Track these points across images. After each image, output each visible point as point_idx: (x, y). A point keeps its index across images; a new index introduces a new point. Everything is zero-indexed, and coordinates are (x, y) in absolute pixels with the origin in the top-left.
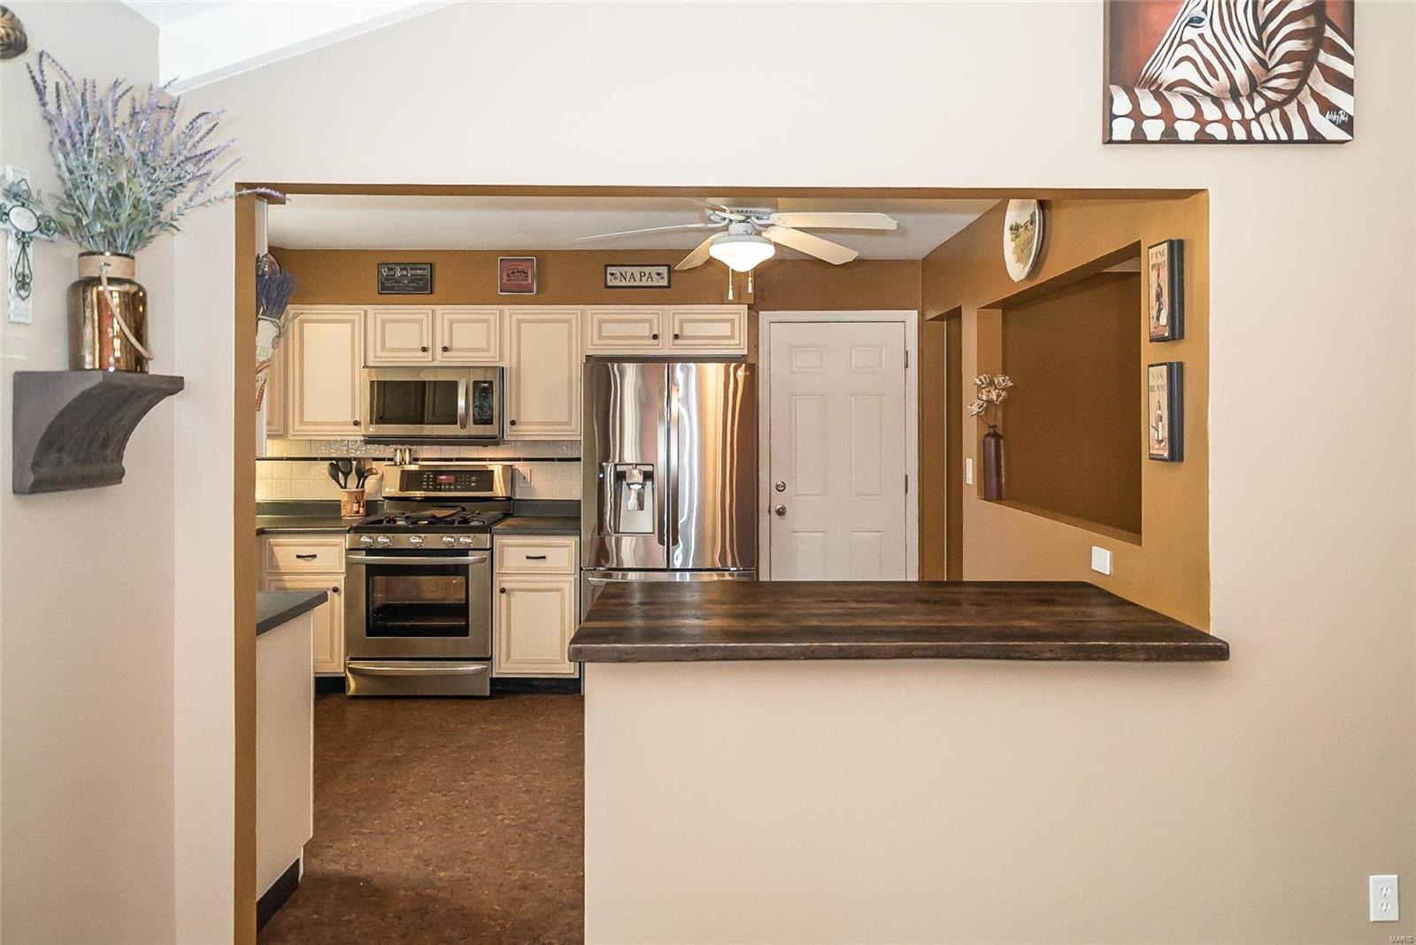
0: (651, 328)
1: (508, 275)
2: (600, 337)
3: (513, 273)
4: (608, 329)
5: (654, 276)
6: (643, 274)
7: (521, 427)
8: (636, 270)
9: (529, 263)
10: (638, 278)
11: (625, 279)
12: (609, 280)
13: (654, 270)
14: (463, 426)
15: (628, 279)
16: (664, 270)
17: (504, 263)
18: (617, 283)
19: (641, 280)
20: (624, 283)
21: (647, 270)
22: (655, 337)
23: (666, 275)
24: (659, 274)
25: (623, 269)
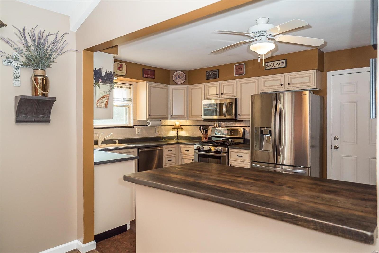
0: (281, 82)
1: (237, 70)
2: (264, 86)
3: (238, 69)
4: (267, 84)
5: (281, 64)
6: (277, 64)
7: (242, 116)
8: (275, 63)
9: (242, 65)
10: (275, 65)
11: (271, 66)
12: (266, 68)
13: (280, 62)
14: (225, 116)
15: (272, 66)
16: (284, 61)
17: (236, 66)
18: (269, 68)
19: (276, 66)
20: (271, 68)
21: (278, 62)
22: (282, 85)
23: (284, 63)
24: (282, 63)
25: (270, 63)
